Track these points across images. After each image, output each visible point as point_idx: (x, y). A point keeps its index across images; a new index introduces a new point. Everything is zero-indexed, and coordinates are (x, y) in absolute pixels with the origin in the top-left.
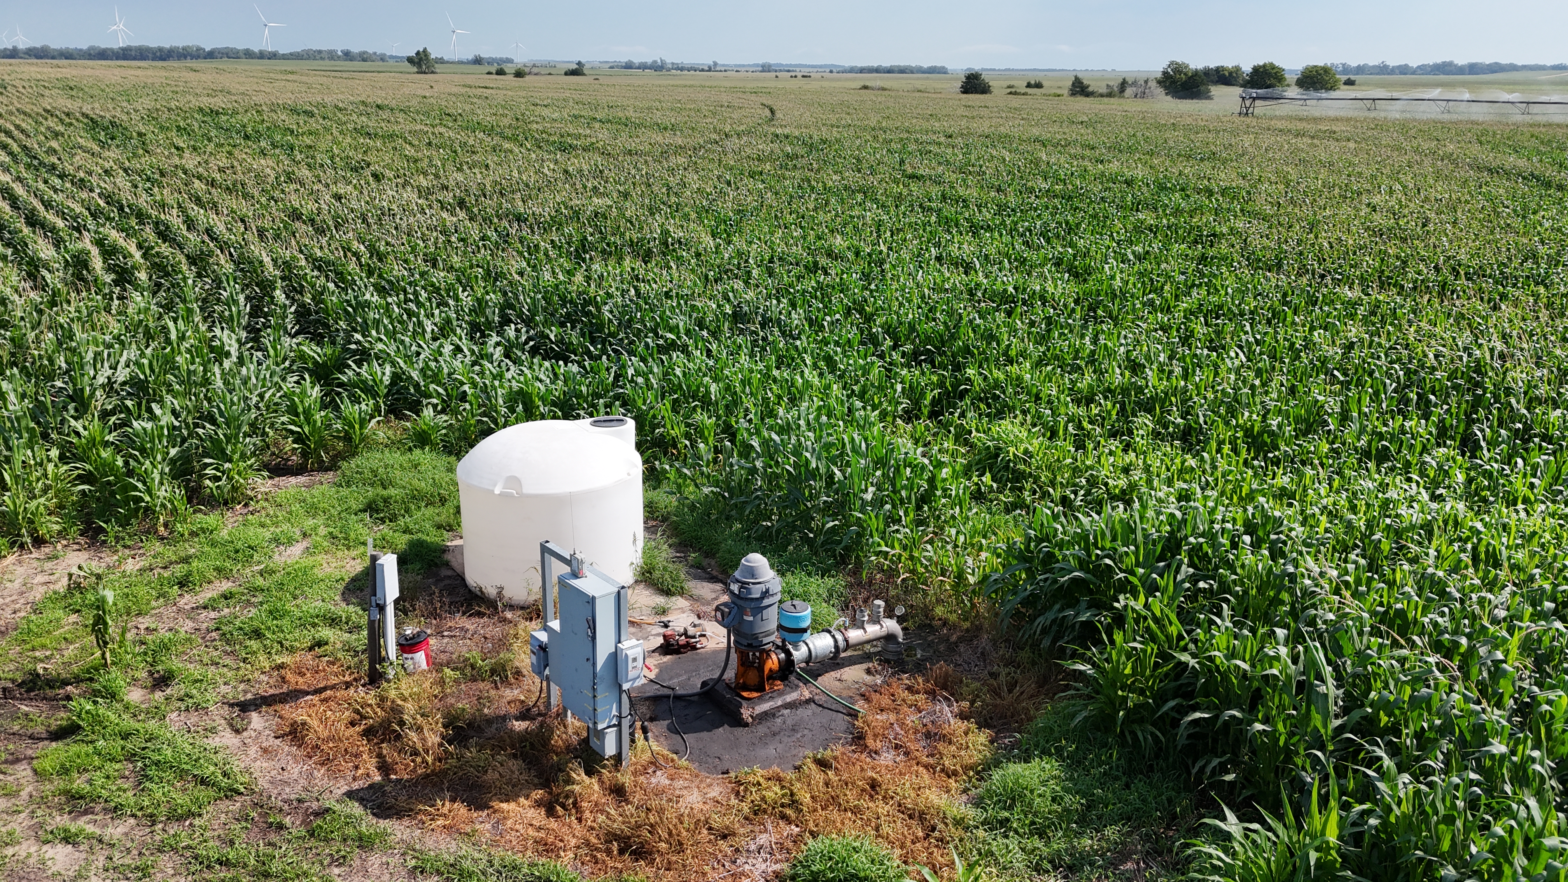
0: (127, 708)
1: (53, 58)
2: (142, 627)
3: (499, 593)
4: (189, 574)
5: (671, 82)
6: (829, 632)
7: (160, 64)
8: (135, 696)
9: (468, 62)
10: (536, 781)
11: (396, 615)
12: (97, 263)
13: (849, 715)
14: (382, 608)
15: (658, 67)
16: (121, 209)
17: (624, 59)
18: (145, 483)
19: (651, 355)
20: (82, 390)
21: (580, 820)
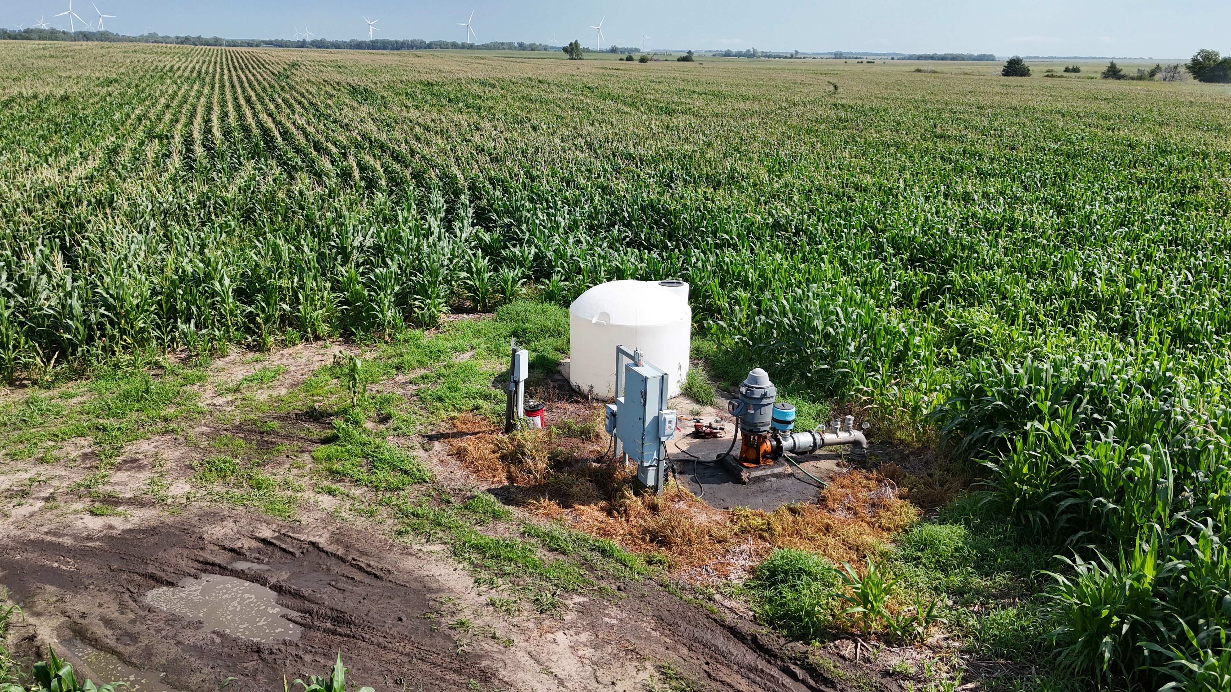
0: (364, 431)
1: (327, 48)
2: (374, 390)
3: (591, 390)
4: (403, 362)
5: (759, 66)
6: (810, 432)
7: (396, 52)
8: (369, 425)
9: (607, 52)
10: (602, 496)
11: (525, 397)
12: (356, 174)
13: (819, 487)
14: (517, 383)
15: (750, 55)
16: (371, 142)
17: (724, 49)
18: (379, 307)
19: (710, 250)
20: (346, 248)
21: (627, 521)
